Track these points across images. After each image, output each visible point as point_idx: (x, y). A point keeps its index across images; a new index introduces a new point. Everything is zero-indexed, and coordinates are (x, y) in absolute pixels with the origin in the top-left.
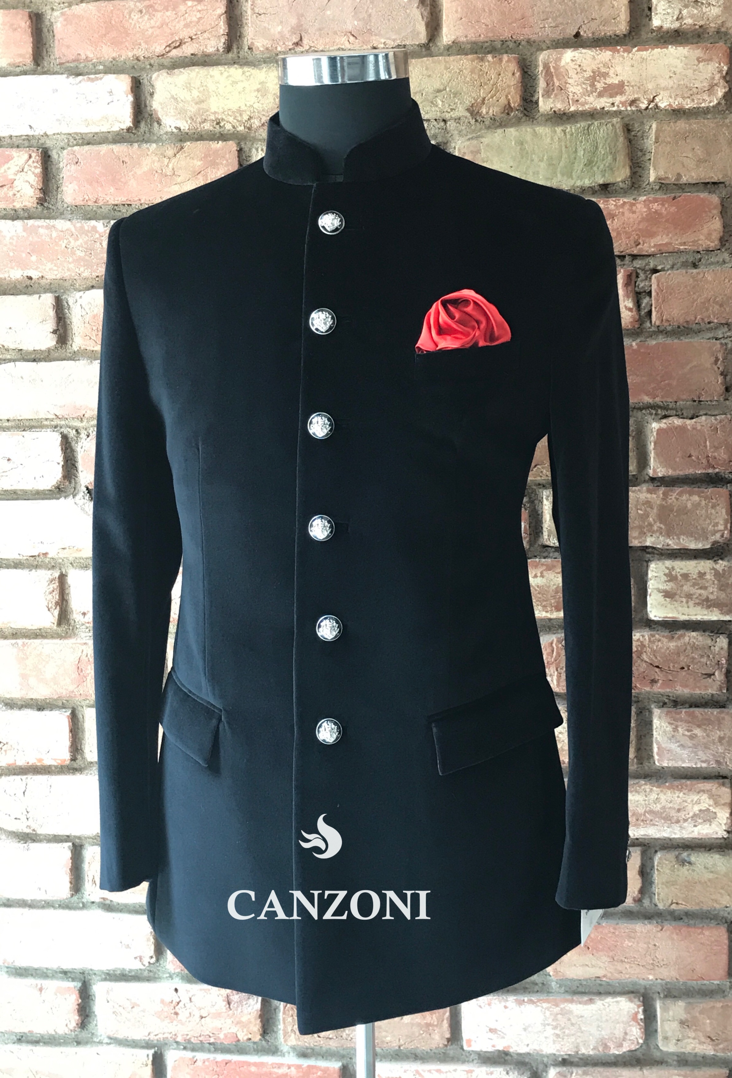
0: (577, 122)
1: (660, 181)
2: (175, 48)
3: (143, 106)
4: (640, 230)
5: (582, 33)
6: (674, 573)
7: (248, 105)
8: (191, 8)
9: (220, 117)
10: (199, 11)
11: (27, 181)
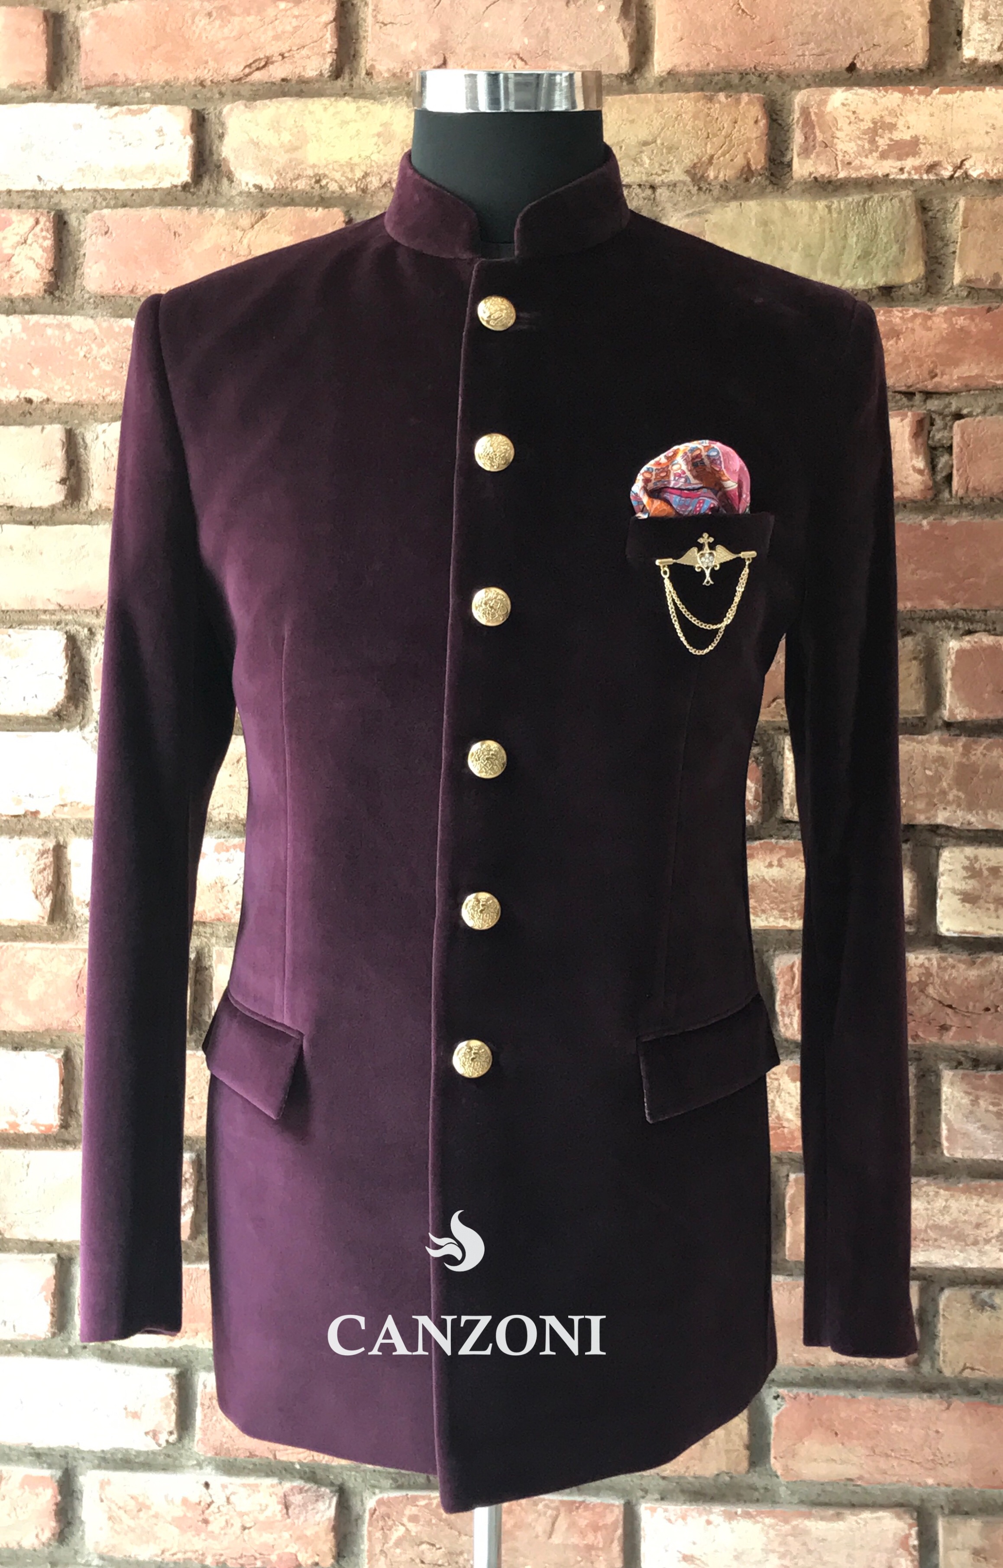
0: (848, 195)
1: (969, 285)
2: (258, 69)
3: (207, 152)
4: (937, 355)
5: (858, 65)
6: (977, 866)
7: (363, 157)
8: (284, 13)
9: (321, 172)
10: (296, 17)
11: (31, 258)
